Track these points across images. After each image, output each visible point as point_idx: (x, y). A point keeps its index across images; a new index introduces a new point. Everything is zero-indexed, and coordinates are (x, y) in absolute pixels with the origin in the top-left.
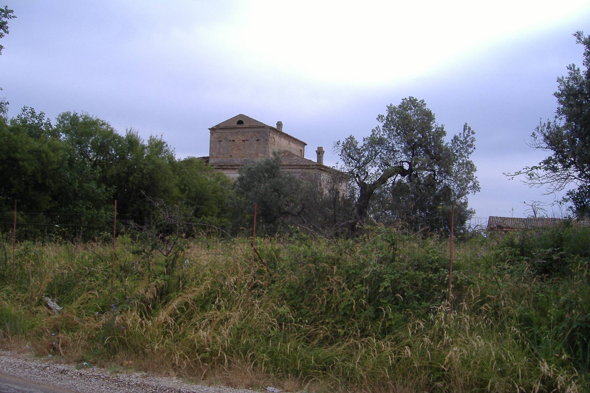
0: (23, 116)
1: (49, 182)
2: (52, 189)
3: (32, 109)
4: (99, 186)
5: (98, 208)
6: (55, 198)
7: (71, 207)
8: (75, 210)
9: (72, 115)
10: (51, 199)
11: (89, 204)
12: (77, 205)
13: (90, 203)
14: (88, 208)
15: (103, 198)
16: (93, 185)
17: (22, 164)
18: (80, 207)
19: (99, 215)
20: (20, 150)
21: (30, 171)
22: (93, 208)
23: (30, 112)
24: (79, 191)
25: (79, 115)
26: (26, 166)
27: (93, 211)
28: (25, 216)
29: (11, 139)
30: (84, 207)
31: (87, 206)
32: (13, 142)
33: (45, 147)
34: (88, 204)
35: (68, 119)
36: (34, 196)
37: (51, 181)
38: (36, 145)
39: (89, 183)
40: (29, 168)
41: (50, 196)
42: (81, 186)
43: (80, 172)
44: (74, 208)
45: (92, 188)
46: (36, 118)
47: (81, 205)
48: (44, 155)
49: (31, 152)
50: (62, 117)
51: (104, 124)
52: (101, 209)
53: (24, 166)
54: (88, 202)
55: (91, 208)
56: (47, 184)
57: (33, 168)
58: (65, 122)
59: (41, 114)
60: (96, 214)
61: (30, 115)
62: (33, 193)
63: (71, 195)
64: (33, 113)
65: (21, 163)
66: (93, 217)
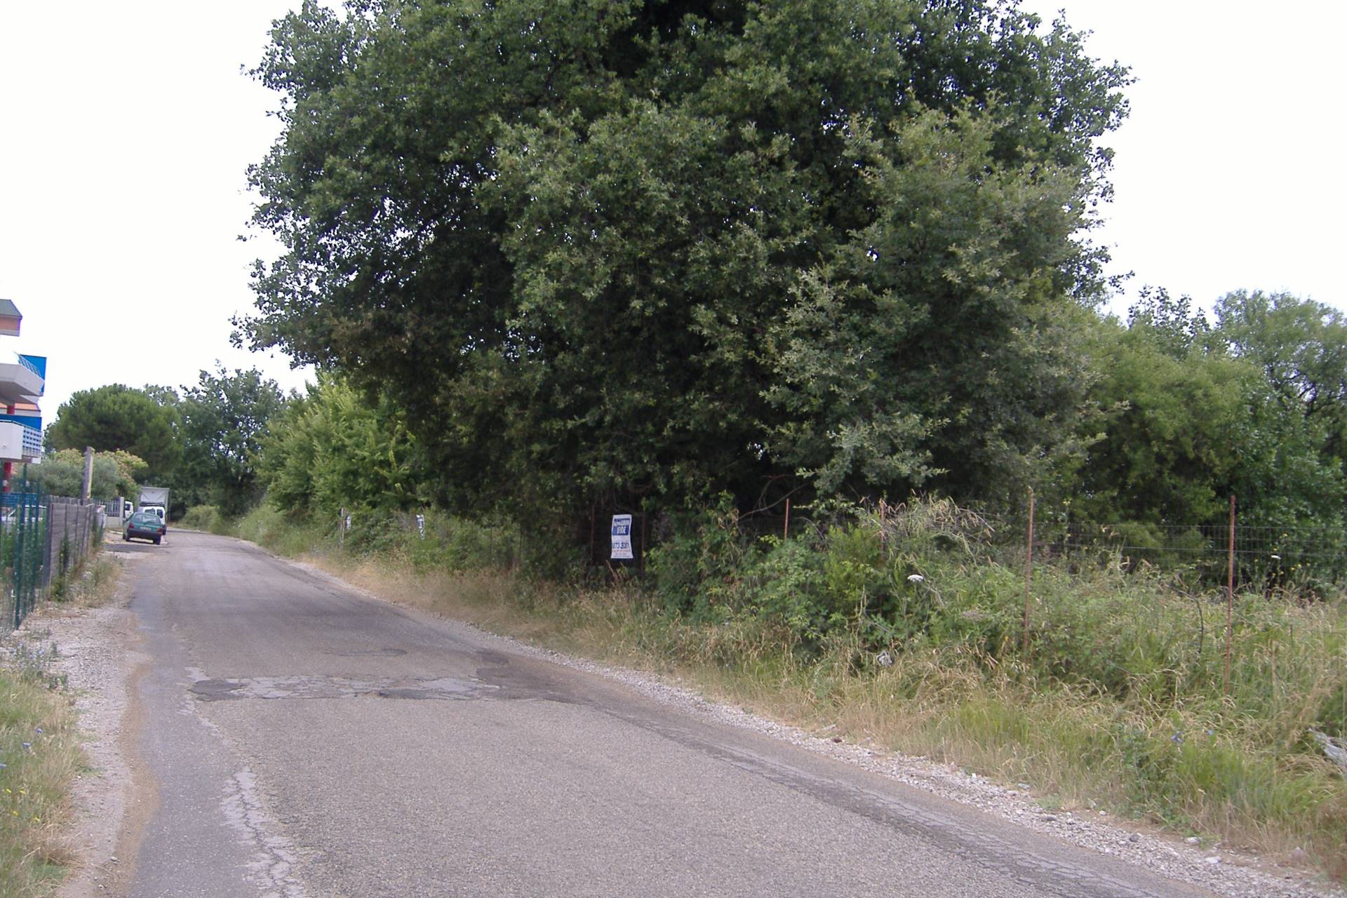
0: (1142, 309)
1: (1208, 454)
2: (1216, 470)
3: (1162, 290)
4: (1325, 463)
5: (1326, 515)
6: (1222, 492)
7: (1262, 513)
8: (1271, 519)
9: (1249, 296)
10: (1213, 494)
11: (1304, 505)
12: (1274, 508)
13: (1305, 503)
14: (1301, 516)
15: (1339, 491)
16: (1312, 459)
17: (1152, 416)
18: (1283, 513)
19: (1331, 531)
20: (1144, 385)
21: (1171, 430)
22: (1312, 515)
23: (1158, 298)
24: (1277, 474)
25: (1266, 295)
26: (1161, 419)
27: (1315, 521)
28: (1160, 534)
29: (1122, 362)
30: (1292, 511)
31: (1297, 510)
32: (1130, 367)
33: (1201, 375)
34: (1300, 505)
35: (1238, 308)
36: (1175, 487)
37: (1212, 452)
38: (1177, 370)
39: (1303, 455)
40: (1168, 425)
41: (1213, 488)
42: (1281, 462)
43: (1276, 429)
44: (1267, 515)
45: (1311, 468)
46: (1173, 310)
47: (1284, 509)
48: (1199, 393)
49: (1168, 388)
50: (1225, 303)
51: (1325, 311)
52: (1333, 518)
53: (1155, 419)
54: (1301, 501)
55: (1307, 516)
56: (1204, 459)
57: (1176, 423)
58: (1234, 314)
59: (1182, 300)
60: (1323, 531)
61: (1158, 303)
62: (1173, 481)
63: (1259, 483)
64: (1164, 298)
65: (1148, 414)
66: (1314, 536)
